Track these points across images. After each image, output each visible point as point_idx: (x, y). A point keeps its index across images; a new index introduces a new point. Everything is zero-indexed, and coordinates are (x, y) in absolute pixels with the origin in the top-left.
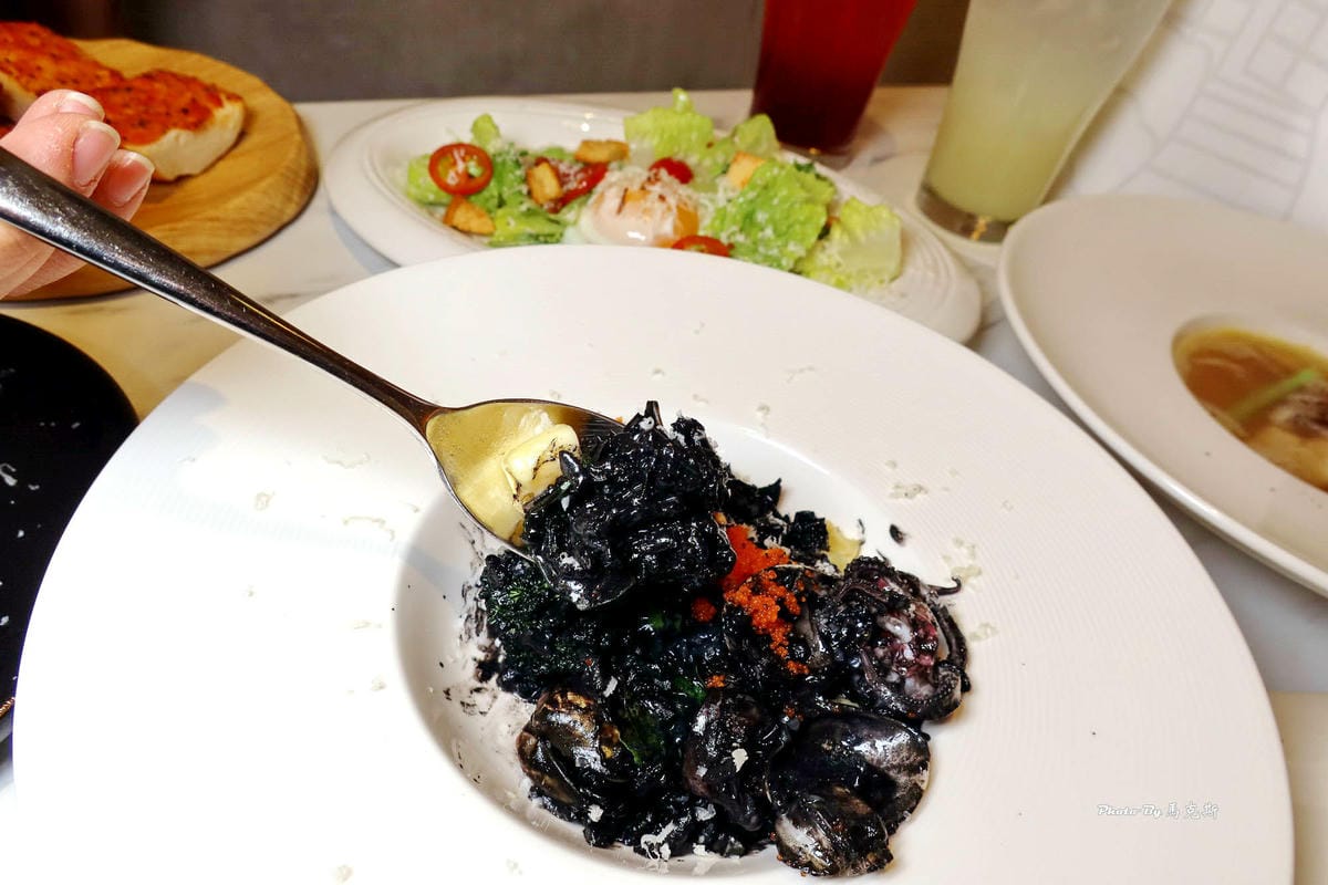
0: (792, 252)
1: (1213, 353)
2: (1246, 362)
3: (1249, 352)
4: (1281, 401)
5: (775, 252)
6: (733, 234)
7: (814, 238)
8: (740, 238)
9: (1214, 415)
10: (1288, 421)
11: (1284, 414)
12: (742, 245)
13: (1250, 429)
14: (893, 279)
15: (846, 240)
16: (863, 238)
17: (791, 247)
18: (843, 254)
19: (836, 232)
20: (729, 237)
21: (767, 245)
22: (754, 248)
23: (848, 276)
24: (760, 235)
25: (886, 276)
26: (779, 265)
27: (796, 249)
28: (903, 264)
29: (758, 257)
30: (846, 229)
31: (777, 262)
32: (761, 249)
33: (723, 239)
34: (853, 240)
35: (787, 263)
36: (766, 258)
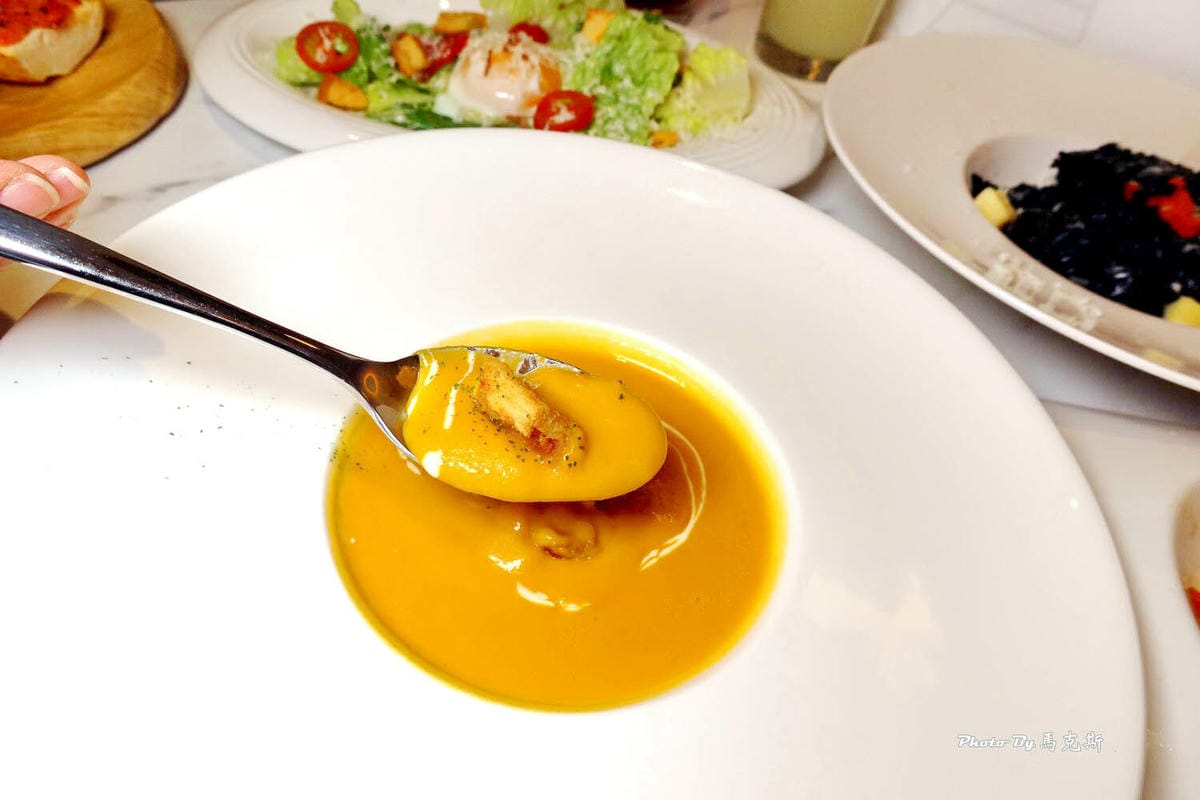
0: (651, 99)
5: (634, 101)
6: (595, 86)
7: (668, 85)
8: (601, 90)
12: (604, 96)
14: (745, 116)
15: (698, 85)
16: (712, 81)
17: (650, 94)
18: (698, 98)
19: (688, 79)
20: (591, 90)
21: (626, 93)
22: (616, 100)
23: (704, 118)
24: (619, 86)
25: (739, 114)
26: (640, 112)
27: (653, 96)
28: (752, 102)
29: (621, 107)
30: (697, 75)
31: (638, 109)
32: (622, 98)
33: (586, 91)
34: (705, 85)
35: (648, 110)
36: (628, 106)
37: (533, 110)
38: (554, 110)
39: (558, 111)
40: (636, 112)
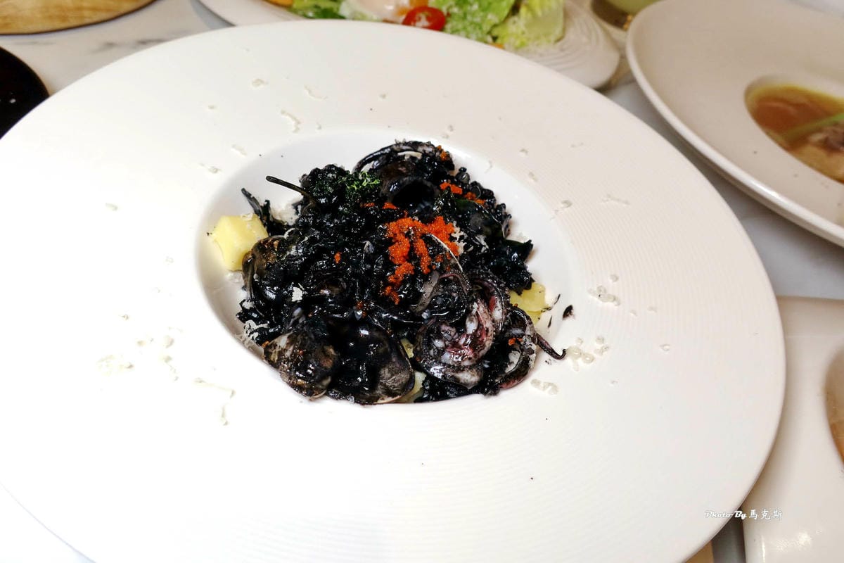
0: (490, 20)
1: (776, 99)
2: (798, 106)
3: (803, 100)
4: (820, 130)
5: (478, 20)
6: (451, 7)
7: (506, 12)
8: (455, 10)
9: (767, 134)
10: (820, 141)
11: (818, 137)
12: (455, 14)
13: (794, 144)
14: (558, 40)
15: (529, 15)
16: (539, 13)
17: (490, 16)
18: (528, 25)
19: (523, 10)
20: (448, 9)
21: (473, 14)
22: (464, 17)
23: (529, 39)
24: (469, 8)
25: (553, 38)
26: (481, 28)
27: (492, 18)
28: (564, 30)
29: (467, 23)
30: (530, 8)
31: (479, 26)
32: (469, 17)
33: (444, 10)
34: (534, 16)
35: (486, 28)
36: (472, 23)
37: (403, 17)
38: (417, 18)
39: (420, 19)
40: (478, 28)
